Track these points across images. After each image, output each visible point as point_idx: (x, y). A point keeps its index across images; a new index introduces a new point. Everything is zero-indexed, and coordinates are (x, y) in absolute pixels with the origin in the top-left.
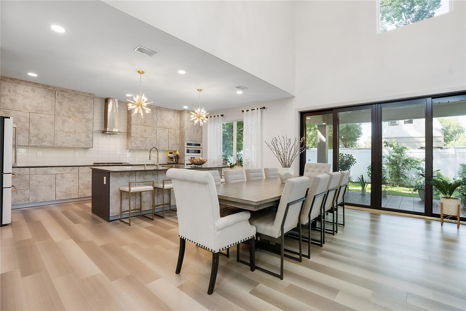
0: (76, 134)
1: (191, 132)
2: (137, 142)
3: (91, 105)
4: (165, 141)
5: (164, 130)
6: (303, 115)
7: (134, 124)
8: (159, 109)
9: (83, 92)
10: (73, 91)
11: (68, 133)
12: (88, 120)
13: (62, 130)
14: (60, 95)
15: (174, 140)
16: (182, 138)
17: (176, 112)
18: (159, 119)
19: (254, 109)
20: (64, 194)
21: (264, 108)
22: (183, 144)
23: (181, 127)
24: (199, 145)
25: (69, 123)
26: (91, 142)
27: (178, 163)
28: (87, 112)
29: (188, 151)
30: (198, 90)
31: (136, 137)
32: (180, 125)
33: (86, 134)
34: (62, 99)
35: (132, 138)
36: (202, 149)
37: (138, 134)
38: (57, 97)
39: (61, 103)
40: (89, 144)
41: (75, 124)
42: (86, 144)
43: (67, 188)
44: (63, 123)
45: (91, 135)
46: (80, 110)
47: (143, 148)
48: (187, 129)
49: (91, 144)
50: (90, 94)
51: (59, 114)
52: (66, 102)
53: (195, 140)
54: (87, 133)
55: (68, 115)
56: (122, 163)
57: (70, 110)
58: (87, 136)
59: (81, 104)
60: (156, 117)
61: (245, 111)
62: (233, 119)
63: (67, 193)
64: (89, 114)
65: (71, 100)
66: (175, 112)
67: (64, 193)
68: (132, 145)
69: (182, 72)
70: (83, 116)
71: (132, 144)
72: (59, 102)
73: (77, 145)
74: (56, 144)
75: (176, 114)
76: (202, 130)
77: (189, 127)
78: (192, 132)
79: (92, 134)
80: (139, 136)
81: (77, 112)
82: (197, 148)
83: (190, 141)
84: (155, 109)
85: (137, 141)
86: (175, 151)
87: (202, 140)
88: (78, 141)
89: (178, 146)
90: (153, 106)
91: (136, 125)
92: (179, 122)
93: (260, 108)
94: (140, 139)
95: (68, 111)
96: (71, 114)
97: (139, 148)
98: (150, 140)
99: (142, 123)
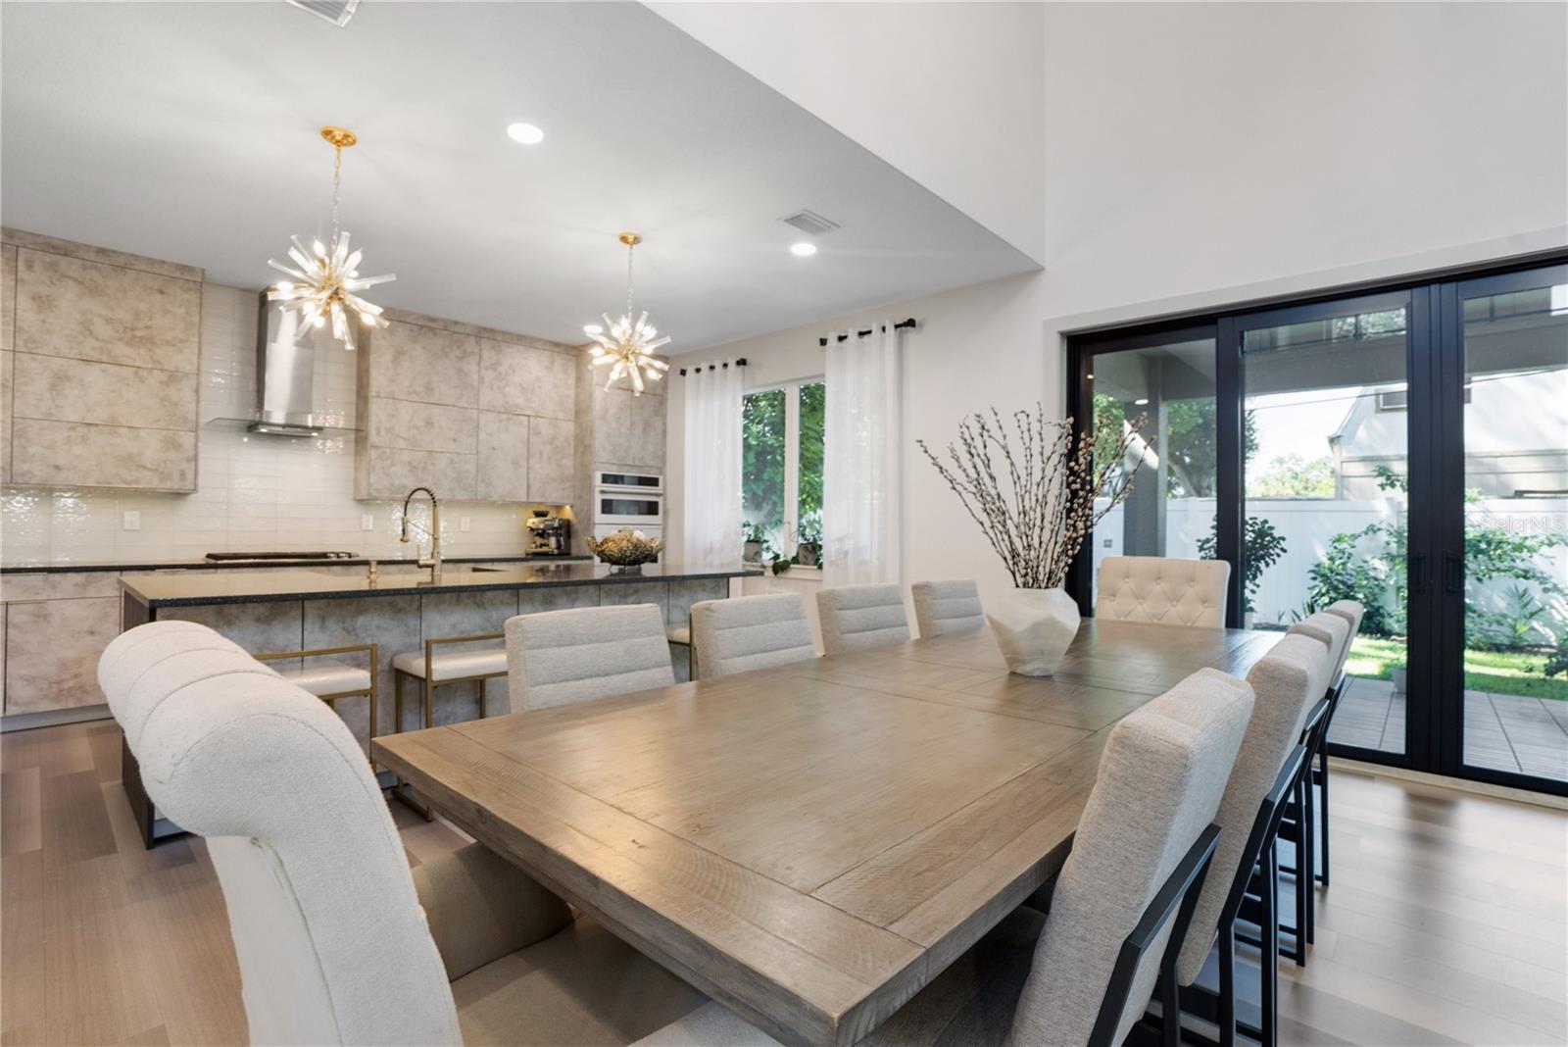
0: (115, 432)
1: (619, 429)
2: (393, 469)
3: (187, 313)
4: (516, 464)
5: (509, 419)
6: (1082, 346)
7: (379, 397)
8: (488, 338)
9: (150, 259)
10: (102, 251)
11: (82, 430)
12: (174, 377)
13: (51, 415)
14: (37, 266)
15: (549, 460)
16: (583, 452)
17: (559, 353)
18: (489, 375)
19: (869, 332)
20: (50, 688)
21: (911, 323)
22: (588, 478)
23: (580, 412)
24: (654, 482)
25: (82, 385)
26: (189, 468)
27: (569, 554)
28: (169, 344)
29: (608, 507)
30: (624, 239)
31: (388, 450)
32: (577, 403)
33: (165, 432)
34: (52, 283)
35: (373, 454)
36: (665, 499)
37: (398, 436)
38: (23, 273)
39: (42, 302)
40: (176, 476)
41: (113, 391)
42: (164, 477)
43: (65, 665)
44: (53, 387)
45: (187, 439)
46: (139, 333)
48: (603, 418)
49: (190, 476)
50: (184, 268)
51: (37, 348)
52: (68, 299)
53: (637, 463)
54: (171, 427)
55: (81, 354)
56: (325, 555)
57: (91, 333)
58: (173, 444)
59: (143, 307)
60: (474, 368)
61: (832, 341)
62: (784, 376)
63: (66, 686)
64: (181, 352)
65: (94, 291)
66: (557, 349)
67: (50, 683)
68: (372, 481)
69: (526, 133)
70: (151, 357)
71: (372, 476)
72: (37, 298)
73: (124, 482)
74: (23, 475)
75: (559, 362)
76: (664, 424)
77: (612, 411)
78: (623, 430)
79: (193, 434)
80: (401, 444)
81: (121, 339)
82: (644, 494)
83: (615, 467)
84: (473, 339)
85: (393, 465)
86: (559, 508)
87: (664, 462)
88: (130, 460)
89: (567, 485)
90: (464, 324)
91: (391, 401)
92: (572, 393)
93: (897, 326)
94: (405, 456)
95: (81, 338)
96: (94, 349)
98: (452, 461)
99: (415, 393)
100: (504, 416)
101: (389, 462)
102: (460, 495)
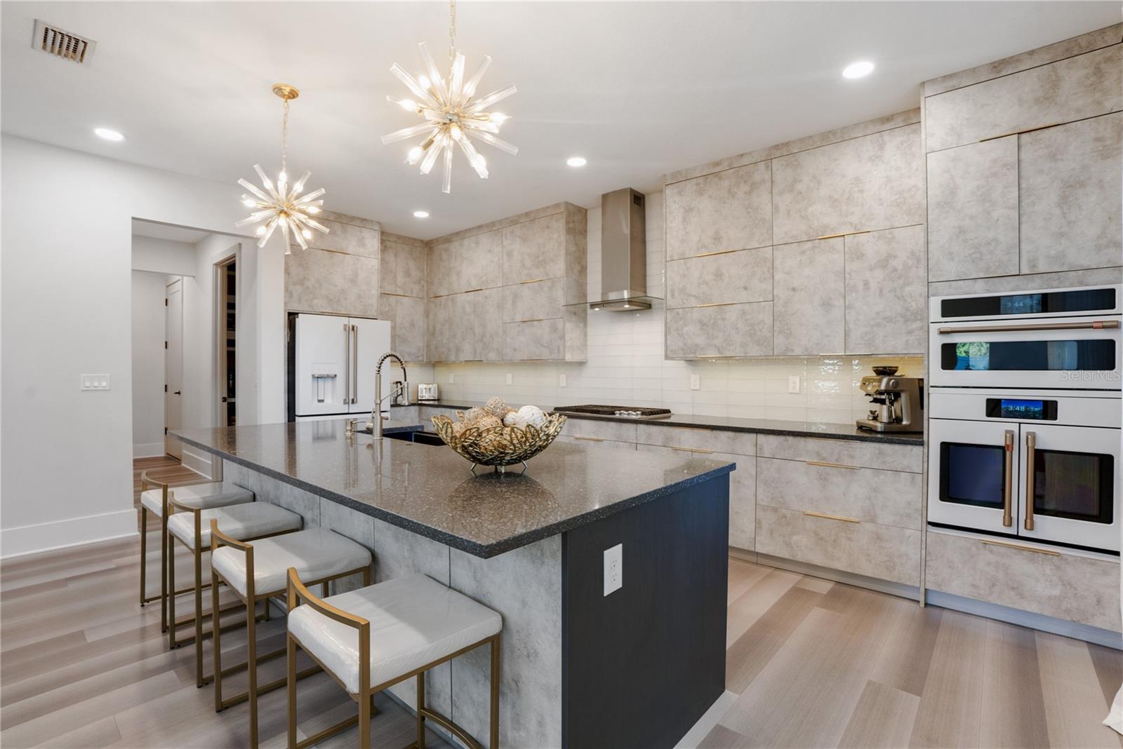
0: (534, 325)
2: (686, 329)
3: (559, 236)
4: (827, 305)
5: (814, 247)
8: (782, 155)
10: (527, 214)
11: (523, 326)
12: (554, 283)
13: (513, 319)
14: (508, 235)
18: (785, 200)
24: (1099, 299)
25: (522, 299)
26: (561, 344)
28: (551, 260)
29: (963, 357)
31: (681, 311)
33: (550, 321)
34: (513, 242)
37: (688, 296)
38: (504, 242)
39: (510, 255)
40: (557, 350)
41: (532, 299)
42: (551, 351)
44: (514, 303)
45: (560, 324)
46: (540, 259)
47: (712, 354)
49: (562, 350)
50: (557, 206)
51: (507, 282)
52: (517, 249)
54: (554, 317)
55: (521, 280)
57: (525, 266)
58: (555, 329)
59: (541, 240)
60: (765, 198)
64: (558, 264)
65: (525, 240)
68: (669, 342)
70: (546, 272)
71: (668, 338)
72: (508, 253)
73: (536, 355)
74: (505, 355)
79: (563, 320)
80: (693, 302)
81: (534, 265)
83: (980, 284)
84: (762, 165)
85: (686, 325)
88: (538, 341)
90: (750, 153)
91: (680, 261)
95: (521, 270)
96: (525, 275)
97: (695, 353)
98: (744, 313)
99: (704, 246)
100: (809, 244)
101: (682, 323)
102: (754, 351)
